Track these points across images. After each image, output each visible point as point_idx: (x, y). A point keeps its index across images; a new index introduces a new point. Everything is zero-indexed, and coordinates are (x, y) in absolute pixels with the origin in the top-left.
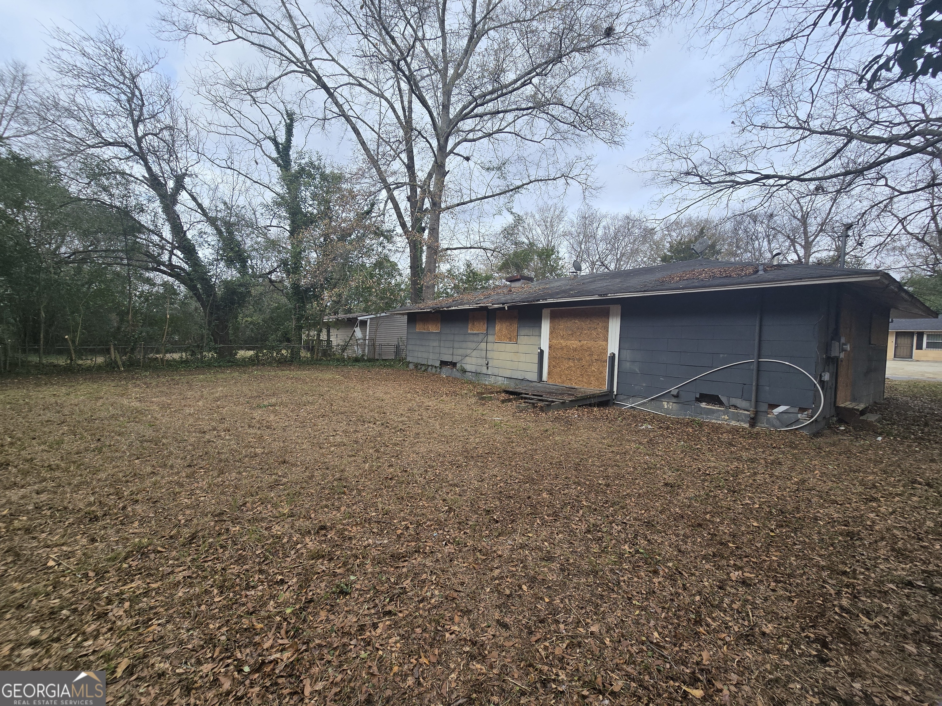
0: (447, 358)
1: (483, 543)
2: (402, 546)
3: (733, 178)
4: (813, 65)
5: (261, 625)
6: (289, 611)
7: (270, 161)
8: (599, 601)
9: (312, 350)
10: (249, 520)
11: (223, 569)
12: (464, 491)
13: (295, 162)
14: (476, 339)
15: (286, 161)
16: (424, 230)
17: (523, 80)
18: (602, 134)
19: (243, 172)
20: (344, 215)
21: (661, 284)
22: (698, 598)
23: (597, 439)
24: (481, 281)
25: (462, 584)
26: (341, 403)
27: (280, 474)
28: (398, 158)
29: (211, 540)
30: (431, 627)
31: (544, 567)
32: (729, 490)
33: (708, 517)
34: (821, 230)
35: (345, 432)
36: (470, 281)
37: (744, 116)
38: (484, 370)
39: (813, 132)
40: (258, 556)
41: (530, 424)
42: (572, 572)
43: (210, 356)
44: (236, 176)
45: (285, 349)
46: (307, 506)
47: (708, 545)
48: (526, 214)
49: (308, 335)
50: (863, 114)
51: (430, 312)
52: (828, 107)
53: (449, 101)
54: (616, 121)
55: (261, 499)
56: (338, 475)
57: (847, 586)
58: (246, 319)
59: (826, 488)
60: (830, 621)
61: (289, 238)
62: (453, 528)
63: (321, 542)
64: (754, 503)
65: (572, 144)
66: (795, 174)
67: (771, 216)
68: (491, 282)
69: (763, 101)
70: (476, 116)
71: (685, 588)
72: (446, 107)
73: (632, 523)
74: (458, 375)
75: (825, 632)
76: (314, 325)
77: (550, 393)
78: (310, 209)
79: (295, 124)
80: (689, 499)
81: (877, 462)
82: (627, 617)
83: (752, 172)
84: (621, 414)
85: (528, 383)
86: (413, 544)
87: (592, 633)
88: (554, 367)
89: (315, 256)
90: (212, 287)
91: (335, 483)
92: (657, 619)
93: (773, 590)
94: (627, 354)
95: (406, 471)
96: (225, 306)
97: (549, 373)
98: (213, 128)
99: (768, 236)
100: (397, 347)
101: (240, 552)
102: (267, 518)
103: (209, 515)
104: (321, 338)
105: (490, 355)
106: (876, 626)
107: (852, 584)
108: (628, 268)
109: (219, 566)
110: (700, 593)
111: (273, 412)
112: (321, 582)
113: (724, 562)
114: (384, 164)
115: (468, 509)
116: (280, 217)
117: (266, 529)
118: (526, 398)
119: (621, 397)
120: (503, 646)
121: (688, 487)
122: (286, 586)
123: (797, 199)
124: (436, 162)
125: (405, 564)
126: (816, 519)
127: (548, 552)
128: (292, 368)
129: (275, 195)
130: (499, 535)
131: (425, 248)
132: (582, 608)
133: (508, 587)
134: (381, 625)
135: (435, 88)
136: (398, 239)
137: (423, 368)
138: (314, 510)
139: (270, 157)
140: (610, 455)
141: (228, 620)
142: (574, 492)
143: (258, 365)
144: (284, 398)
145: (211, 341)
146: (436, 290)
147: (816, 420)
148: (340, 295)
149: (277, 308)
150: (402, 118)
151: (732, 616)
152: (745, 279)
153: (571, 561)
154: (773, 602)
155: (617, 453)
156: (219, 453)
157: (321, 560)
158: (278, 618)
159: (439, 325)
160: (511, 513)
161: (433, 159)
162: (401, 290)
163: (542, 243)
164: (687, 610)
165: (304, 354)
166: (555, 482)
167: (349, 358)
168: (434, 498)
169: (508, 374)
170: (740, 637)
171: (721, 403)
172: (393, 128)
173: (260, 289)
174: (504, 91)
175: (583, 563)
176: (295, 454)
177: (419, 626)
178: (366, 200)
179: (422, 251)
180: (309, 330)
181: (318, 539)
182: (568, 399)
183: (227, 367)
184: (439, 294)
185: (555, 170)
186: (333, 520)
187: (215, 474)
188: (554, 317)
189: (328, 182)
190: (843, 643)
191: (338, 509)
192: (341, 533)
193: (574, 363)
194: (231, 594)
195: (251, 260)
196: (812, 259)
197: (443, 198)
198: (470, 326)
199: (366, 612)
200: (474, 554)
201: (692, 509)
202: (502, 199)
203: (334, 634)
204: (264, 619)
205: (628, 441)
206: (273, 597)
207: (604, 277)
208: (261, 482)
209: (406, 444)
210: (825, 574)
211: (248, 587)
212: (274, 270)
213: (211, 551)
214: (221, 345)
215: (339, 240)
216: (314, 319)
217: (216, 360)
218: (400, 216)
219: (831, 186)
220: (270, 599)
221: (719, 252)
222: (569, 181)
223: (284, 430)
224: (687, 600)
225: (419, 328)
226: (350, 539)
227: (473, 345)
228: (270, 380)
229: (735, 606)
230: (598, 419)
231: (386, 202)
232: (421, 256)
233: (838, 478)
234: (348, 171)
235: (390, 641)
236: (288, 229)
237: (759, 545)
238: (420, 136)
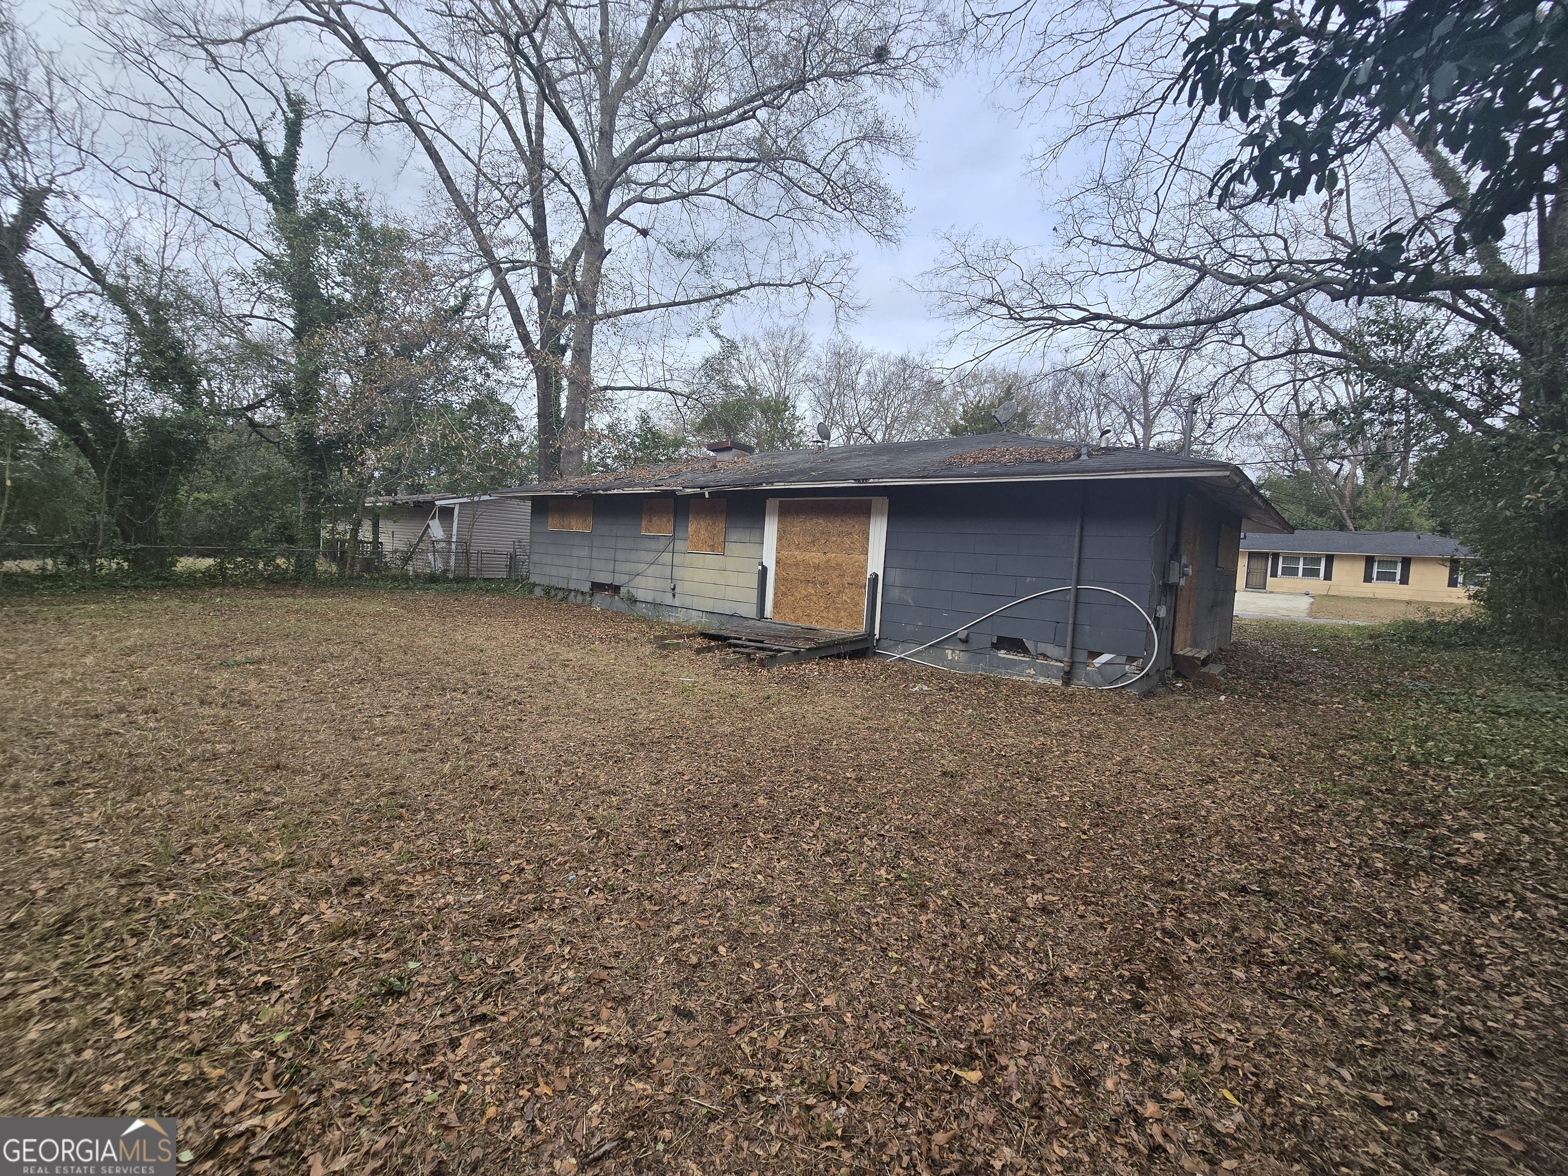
0: (604, 578)
1: (656, 885)
2: (510, 901)
3: (1053, 314)
4: (1159, 159)
5: (221, 1072)
6: (279, 1038)
7: (251, 188)
8: (838, 959)
9: (341, 558)
10: (198, 880)
11: (137, 976)
12: (627, 802)
13: (306, 198)
14: (653, 545)
15: (286, 193)
16: (563, 350)
17: (741, 110)
18: (867, 221)
19: (189, 204)
20: (408, 309)
21: (948, 468)
22: (981, 938)
23: (847, 709)
24: (666, 447)
25: (617, 955)
26: (399, 657)
27: (268, 789)
28: (515, 216)
29: (109, 924)
30: (558, 1033)
31: (756, 913)
32: (1031, 778)
33: (1000, 818)
34: (1166, 403)
35: (405, 708)
36: (647, 447)
37: (1070, 221)
38: (668, 600)
39: (1159, 258)
40: (215, 944)
41: (742, 688)
42: (799, 919)
43: (114, 566)
44: (171, 209)
45: (283, 556)
46: (323, 845)
47: (998, 859)
48: (745, 340)
49: (333, 531)
50: (1218, 241)
51: (573, 496)
52: (1175, 224)
53: (612, 124)
54: (889, 202)
55: (224, 838)
56: (388, 786)
57: (1173, 901)
58: (196, 494)
59: (1154, 769)
60: (1149, 950)
61: (292, 342)
62: (604, 864)
63: (350, 908)
64: (1064, 794)
65: (820, 230)
66: (1134, 316)
67: (1103, 375)
68: (683, 450)
69: (1095, 201)
70: (660, 160)
71: (964, 926)
72: (606, 135)
73: (893, 833)
74: (623, 607)
75: (1142, 967)
76: (346, 513)
77: (777, 637)
78: (337, 291)
79: (305, 122)
80: (977, 793)
81: (1218, 729)
82: (879, 978)
83: (1077, 307)
84: (885, 668)
85: (740, 621)
86: (531, 897)
87: (825, 1009)
88: (784, 594)
89: (348, 381)
90: (118, 428)
91: (383, 801)
92: (923, 976)
93: (1082, 917)
94: (896, 576)
95: (522, 773)
96: (149, 469)
97: (776, 605)
98: (115, 101)
99: (1098, 406)
100: (512, 557)
101: (176, 941)
102: (237, 873)
103: (106, 877)
104: (360, 537)
105: (677, 573)
106: (1203, 951)
107: (1179, 897)
108: (903, 439)
109: (126, 972)
110: (983, 931)
111: (255, 674)
112: (349, 979)
113: (1019, 883)
114: (488, 223)
115: (631, 831)
116: (271, 299)
117: (235, 893)
118: (736, 646)
119: (884, 643)
120: (683, 1047)
121: (975, 776)
122: (275, 995)
123: (1137, 354)
124: (587, 231)
125: (515, 932)
126: (1140, 812)
127: (763, 890)
128: (299, 592)
129: (261, 256)
130: (684, 869)
131: (565, 383)
132: (812, 972)
133: (694, 952)
134: (465, 1041)
135: (587, 99)
136: (514, 362)
137: (561, 595)
138: (339, 851)
139: (249, 180)
140: (866, 733)
141: (147, 1071)
142: (807, 793)
143: (224, 586)
144: (280, 648)
145: (115, 535)
146: (585, 458)
147: (1147, 674)
148: (399, 458)
149: (267, 477)
150: (524, 142)
151: (1026, 959)
152: (1063, 466)
153: (799, 900)
154: (1081, 934)
155: (877, 730)
156: (130, 755)
157: (349, 941)
158: (257, 1054)
159: (590, 520)
160: (705, 832)
161: (582, 225)
162: (520, 455)
163: (769, 389)
164: (964, 957)
165: (323, 565)
166: (779, 778)
167: (417, 576)
168: (572, 816)
169: (708, 606)
170: (1036, 987)
171: (1025, 651)
172: (505, 159)
173: (231, 438)
174: (710, 123)
175: (816, 901)
176: (301, 752)
177: (537, 1034)
178: (453, 285)
179: (559, 388)
180: (334, 521)
181: (344, 903)
182: (803, 646)
183: (153, 588)
184: (591, 467)
185: (791, 270)
186: (376, 867)
187: (122, 795)
188: (785, 512)
189: (375, 243)
190: (1163, 979)
191: (388, 846)
192: (392, 890)
193: (815, 587)
194: (154, 1022)
195: (209, 380)
196: (1153, 444)
197: (600, 297)
198: (644, 523)
199: (437, 1023)
200: (640, 904)
201: (978, 809)
202: (704, 310)
203: (373, 1068)
204: (228, 1058)
205: (893, 710)
206: (246, 1017)
207: (863, 451)
208: (226, 806)
209: (524, 726)
210: (1147, 887)
211: (193, 1004)
212: (261, 403)
213: (109, 945)
214: (139, 546)
215: (397, 354)
216: (345, 502)
217: (127, 575)
218: (518, 321)
219: (1179, 338)
220: (241, 1022)
221: (1030, 426)
222: (814, 290)
223: (279, 708)
224: (967, 942)
225: (553, 524)
226: (410, 897)
227: (650, 557)
228: (251, 614)
229: (1030, 945)
230: (850, 678)
231: (492, 293)
232: (557, 398)
233: (1170, 754)
234: (415, 227)
235: (483, 1065)
236: (292, 325)
237: (1066, 854)
238: (557, 181)
